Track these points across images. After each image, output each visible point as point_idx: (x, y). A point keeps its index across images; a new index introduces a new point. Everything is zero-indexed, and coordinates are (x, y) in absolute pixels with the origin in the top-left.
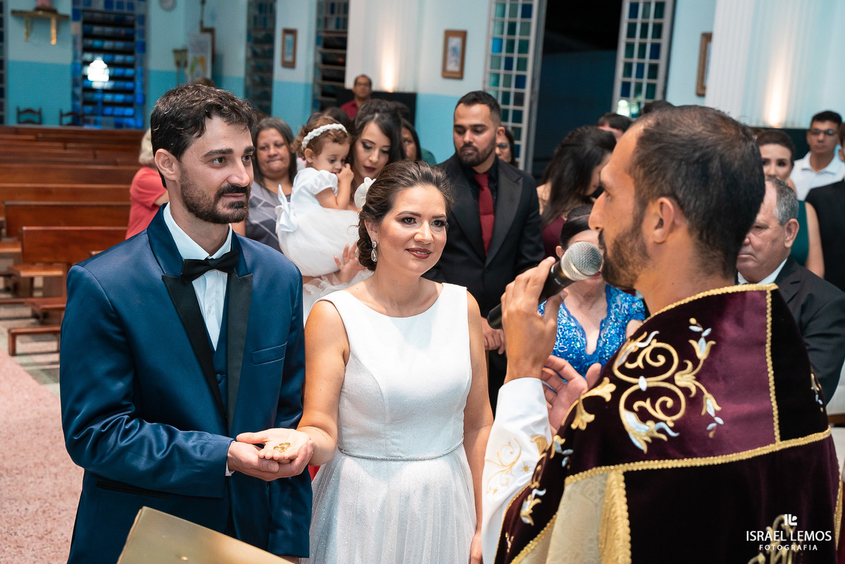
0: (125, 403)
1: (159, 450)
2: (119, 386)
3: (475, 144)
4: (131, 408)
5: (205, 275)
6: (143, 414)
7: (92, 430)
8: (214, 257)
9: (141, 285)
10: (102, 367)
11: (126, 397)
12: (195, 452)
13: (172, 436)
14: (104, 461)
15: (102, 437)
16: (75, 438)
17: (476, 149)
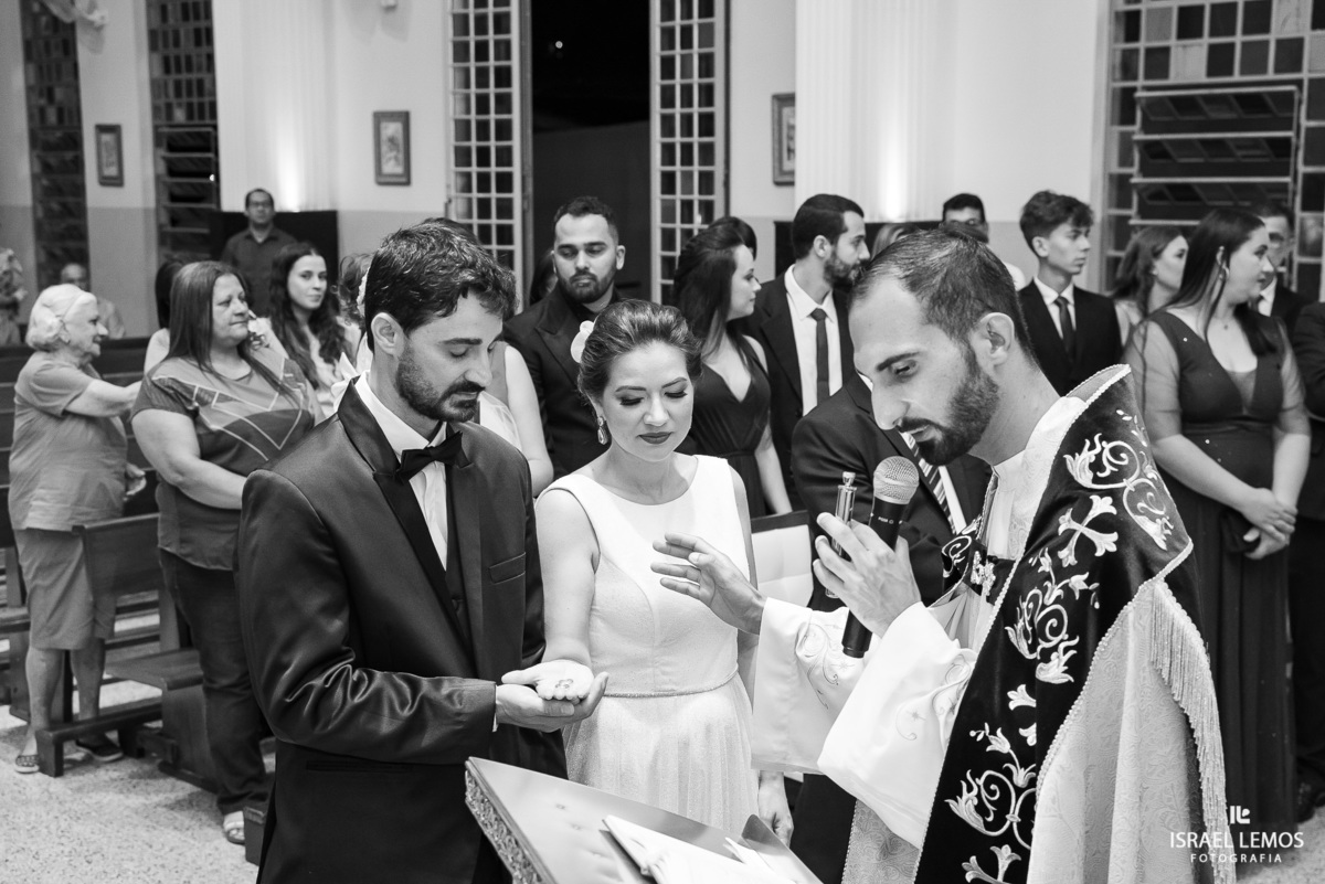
0: (345, 648)
1: (403, 705)
2: (336, 626)
4: (350, 654)
5: (423, 470)
6: (366, 663)
7: (311, 687)
8: (434, 444)
9: (350, 488)
10: (314, 601)
11: (347, 642)
12: (452, 702)
13: (415, 687)
14: (330, 728)
15: (326, 693)
16: (288, 700)
17: (594, 278)
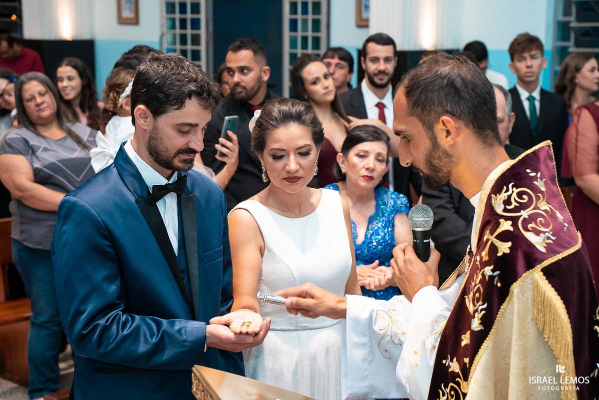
0: (117, 302)
1: (152, 336)
2: (113, 288)
3: (243, 84)
4: (121, 305)
5: (164, 197)
6: (130, 310)
7: (98, 325)
8: (171, 182)
10: (100, 274)
11: (119, 298)
12: (181, 334)
13: (159, 325)
14: (109, 348)
15: (106, 328)
16: (84, 332)
17: (244, 88)
